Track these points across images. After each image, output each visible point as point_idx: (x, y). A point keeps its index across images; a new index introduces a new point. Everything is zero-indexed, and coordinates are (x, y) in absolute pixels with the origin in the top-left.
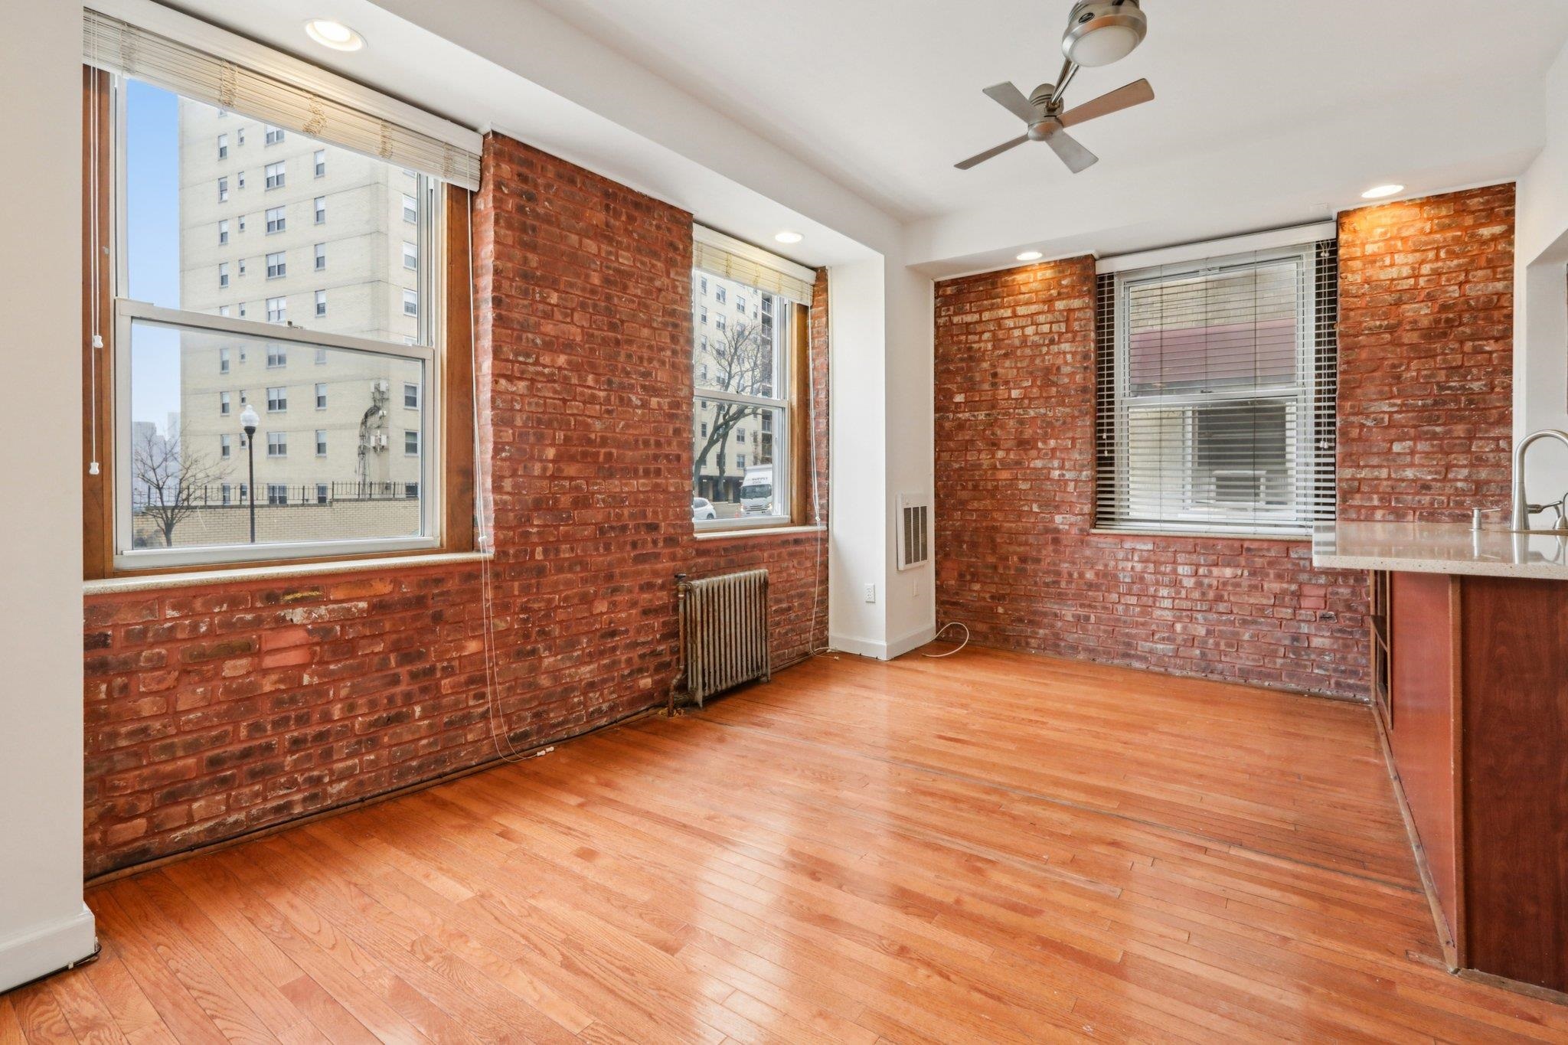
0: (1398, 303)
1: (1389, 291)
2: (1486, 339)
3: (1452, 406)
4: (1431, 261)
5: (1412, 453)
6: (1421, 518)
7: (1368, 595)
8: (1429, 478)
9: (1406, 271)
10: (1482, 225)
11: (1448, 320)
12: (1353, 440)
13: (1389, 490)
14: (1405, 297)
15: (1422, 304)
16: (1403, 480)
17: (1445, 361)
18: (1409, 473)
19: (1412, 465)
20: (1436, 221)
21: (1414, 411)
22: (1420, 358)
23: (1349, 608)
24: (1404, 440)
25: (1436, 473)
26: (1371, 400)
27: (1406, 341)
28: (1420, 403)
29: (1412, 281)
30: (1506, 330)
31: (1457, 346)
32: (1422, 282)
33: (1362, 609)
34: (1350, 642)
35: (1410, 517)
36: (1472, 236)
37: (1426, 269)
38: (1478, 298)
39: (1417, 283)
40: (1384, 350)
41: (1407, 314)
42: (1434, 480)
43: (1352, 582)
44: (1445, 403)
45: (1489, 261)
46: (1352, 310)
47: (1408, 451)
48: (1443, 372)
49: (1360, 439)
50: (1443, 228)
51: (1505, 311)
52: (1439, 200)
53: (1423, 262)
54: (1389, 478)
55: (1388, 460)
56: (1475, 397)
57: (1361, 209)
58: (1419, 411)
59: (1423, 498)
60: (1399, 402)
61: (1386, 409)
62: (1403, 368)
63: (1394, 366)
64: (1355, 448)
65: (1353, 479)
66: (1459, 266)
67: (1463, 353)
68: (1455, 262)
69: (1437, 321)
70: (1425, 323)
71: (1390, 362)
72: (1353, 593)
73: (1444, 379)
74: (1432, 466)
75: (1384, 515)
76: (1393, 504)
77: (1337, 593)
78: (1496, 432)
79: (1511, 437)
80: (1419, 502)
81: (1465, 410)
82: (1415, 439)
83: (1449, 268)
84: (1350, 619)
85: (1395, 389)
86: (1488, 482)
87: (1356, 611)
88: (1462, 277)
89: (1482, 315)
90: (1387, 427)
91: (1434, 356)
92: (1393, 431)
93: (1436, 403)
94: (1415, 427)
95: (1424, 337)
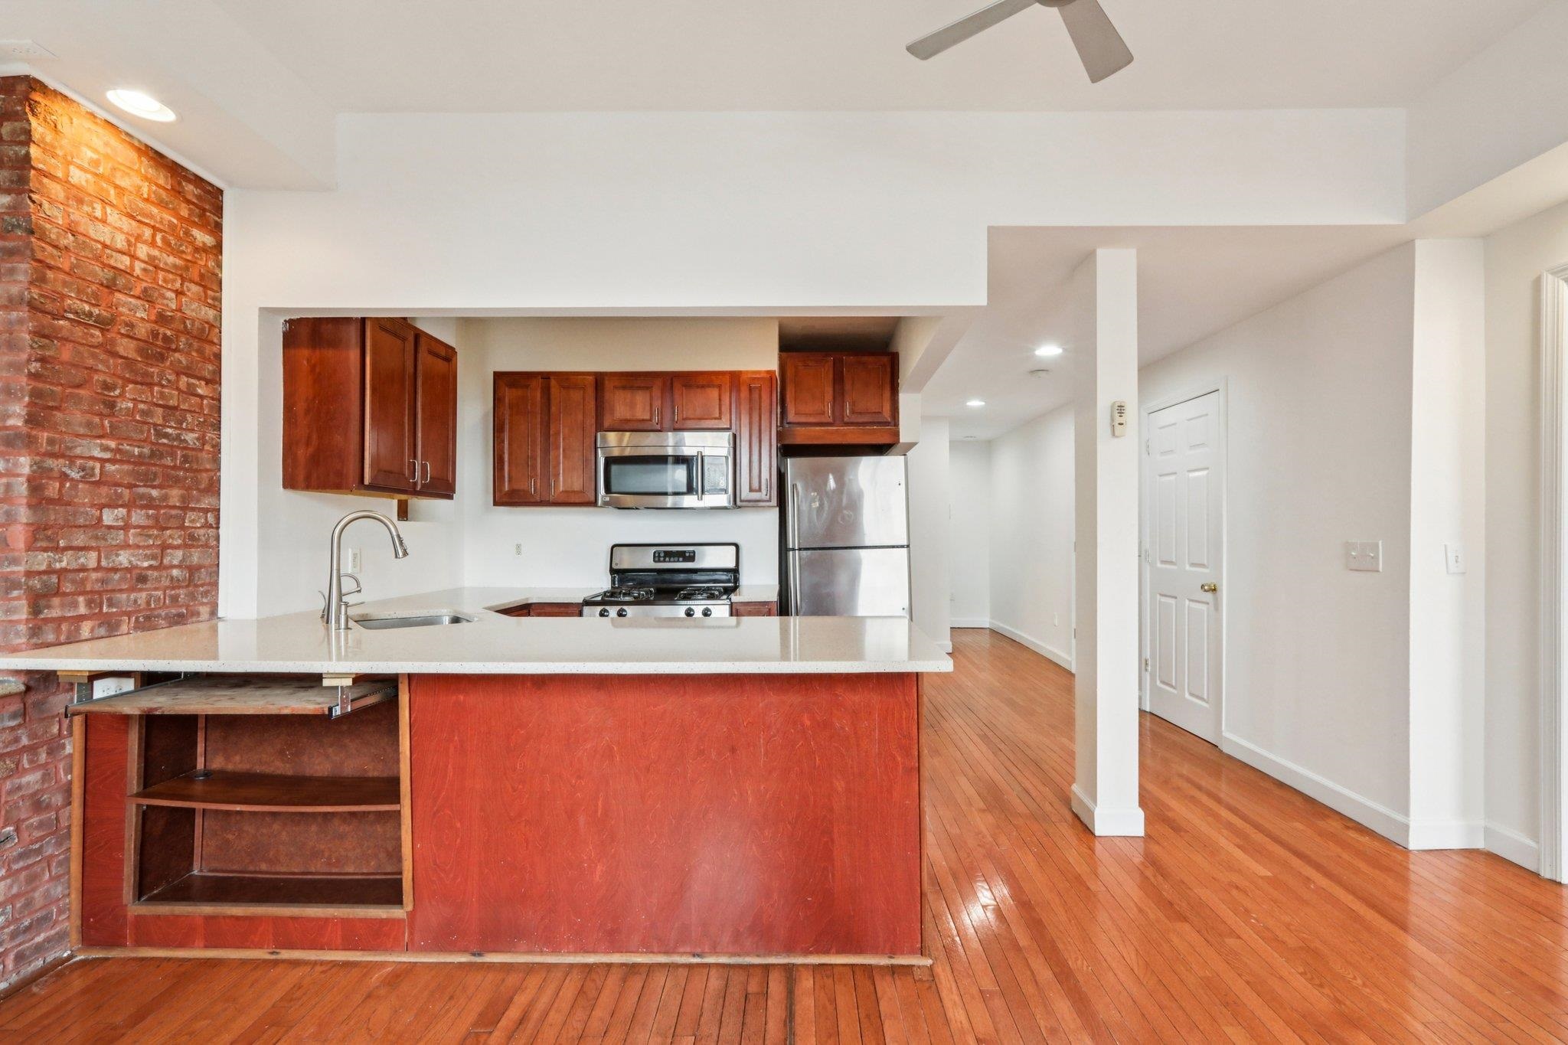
0: (110, 287)
1: (98, 258)
2: (199, 378)
3: (168, 461)
4: (145, 242)
5: (126, 527)
6: (139, 627)
7: (69, 770)
8: (146, 564)
9: (120, 242)
10: (195, 224)
11: (166, 338)
12: (51, 501)
13: (98, 587)
14: (121, 281)
15: (139, 302)
16: (115, 570)
17: (162, 395)
18: (124, 559)
19: (126, 546)
20: (154, 188)
21: (128, 462)
22: (136, 383)
23: (38, 806)
24: (117, 506)
25: (154, 557)
26: (78, 436)
27: (121, 351)
28: (136, 451)
29: (126, 260)
30: (214, 372)
31: (172, 377)
32: (138, 267)
33: (58, 799)
34: (37, 869)
35: (124, 628)
36: (187, 233)
37: (143, 251)
38: (193, 321)
39: (132, 267)
40: (94, 356)
41: (121, 309)
42: (151, 567)
43: (43, 757)
44: (161, 456)
45: (202, 276)
46: (50, 267)
47: (121, 523)
48: (160, 411)
49: (59, 501)
50: (161, 204)
51: (215, 349)
52: (158, 159)
53: (138, 238)
54: (98, 568)
55: (97, 538)
56: (190, 453)
57: (65, 98)
58: (135, 463)
59: (138, 595)
60: (113, 444)
61: (97, 453)
62: (117, 392)
63: (107, 387)
64: (54, 515)
65: (49, 572)
66: (175, 266)
67: (178, 389)
68: (171, 260)
69: (155, 335)
70: (142, 331)
71: (101, 378)
72: (45, 778)
73: (160, 421)
74: (148, 547)
75: (92, 630)
76: (105, 609)
77: (19, 788)
78: (206, 502)
79: (218, 510)
80: (135, 601)
81: (180, 468)
82: (129, 506)
83: (166, 264)
84: (41, 825)
85: (106, 422)
86: (199, 568)
87: (48, 807)
88: (178, 285)
89: (196, 344)
90: (98, 483)
91: (151, 385)
92: (104, 490)
93: (153, 454)
94: (130, 486)
95: (140, 351)
